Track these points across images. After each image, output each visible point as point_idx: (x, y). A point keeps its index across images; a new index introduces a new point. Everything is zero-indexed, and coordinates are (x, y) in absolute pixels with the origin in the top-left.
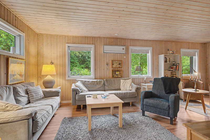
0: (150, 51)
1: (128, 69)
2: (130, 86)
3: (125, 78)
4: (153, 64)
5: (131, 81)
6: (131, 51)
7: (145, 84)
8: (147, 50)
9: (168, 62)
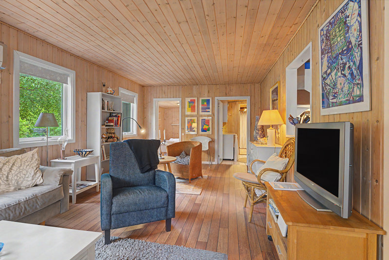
0: (69, 79)
1: (8, 121)
2: (35, 174)
3: (8, 150)
4: (76, 112)
5: (36, 156)
6: (21, 66)
7: (64, 159)
8: (64, 75)
9: (106, 110)
